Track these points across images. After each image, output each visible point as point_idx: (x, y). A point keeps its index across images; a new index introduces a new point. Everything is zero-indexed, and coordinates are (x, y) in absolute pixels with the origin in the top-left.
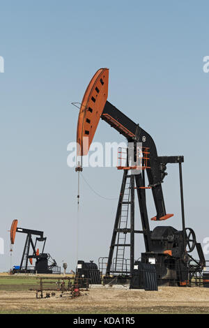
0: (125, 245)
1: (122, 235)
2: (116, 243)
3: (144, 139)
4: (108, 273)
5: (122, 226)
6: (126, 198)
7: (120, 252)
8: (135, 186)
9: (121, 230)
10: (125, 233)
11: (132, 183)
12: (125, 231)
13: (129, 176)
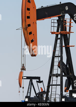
0: (57, 85)
1: (55, 78)
2: (51, 84)
5: (55, 72)
6: (57, 53)
7: (54, 90)
8: (64, 45)
9: (54, 75)
10: (57, 77)
11: (61, 43)
12: (57, 75)
13: (59, 39)
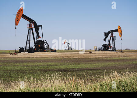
3: (33, 22)
4: (25, 50)
5: (28, 40)
